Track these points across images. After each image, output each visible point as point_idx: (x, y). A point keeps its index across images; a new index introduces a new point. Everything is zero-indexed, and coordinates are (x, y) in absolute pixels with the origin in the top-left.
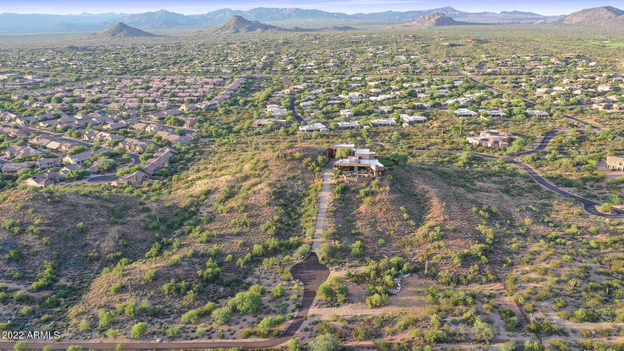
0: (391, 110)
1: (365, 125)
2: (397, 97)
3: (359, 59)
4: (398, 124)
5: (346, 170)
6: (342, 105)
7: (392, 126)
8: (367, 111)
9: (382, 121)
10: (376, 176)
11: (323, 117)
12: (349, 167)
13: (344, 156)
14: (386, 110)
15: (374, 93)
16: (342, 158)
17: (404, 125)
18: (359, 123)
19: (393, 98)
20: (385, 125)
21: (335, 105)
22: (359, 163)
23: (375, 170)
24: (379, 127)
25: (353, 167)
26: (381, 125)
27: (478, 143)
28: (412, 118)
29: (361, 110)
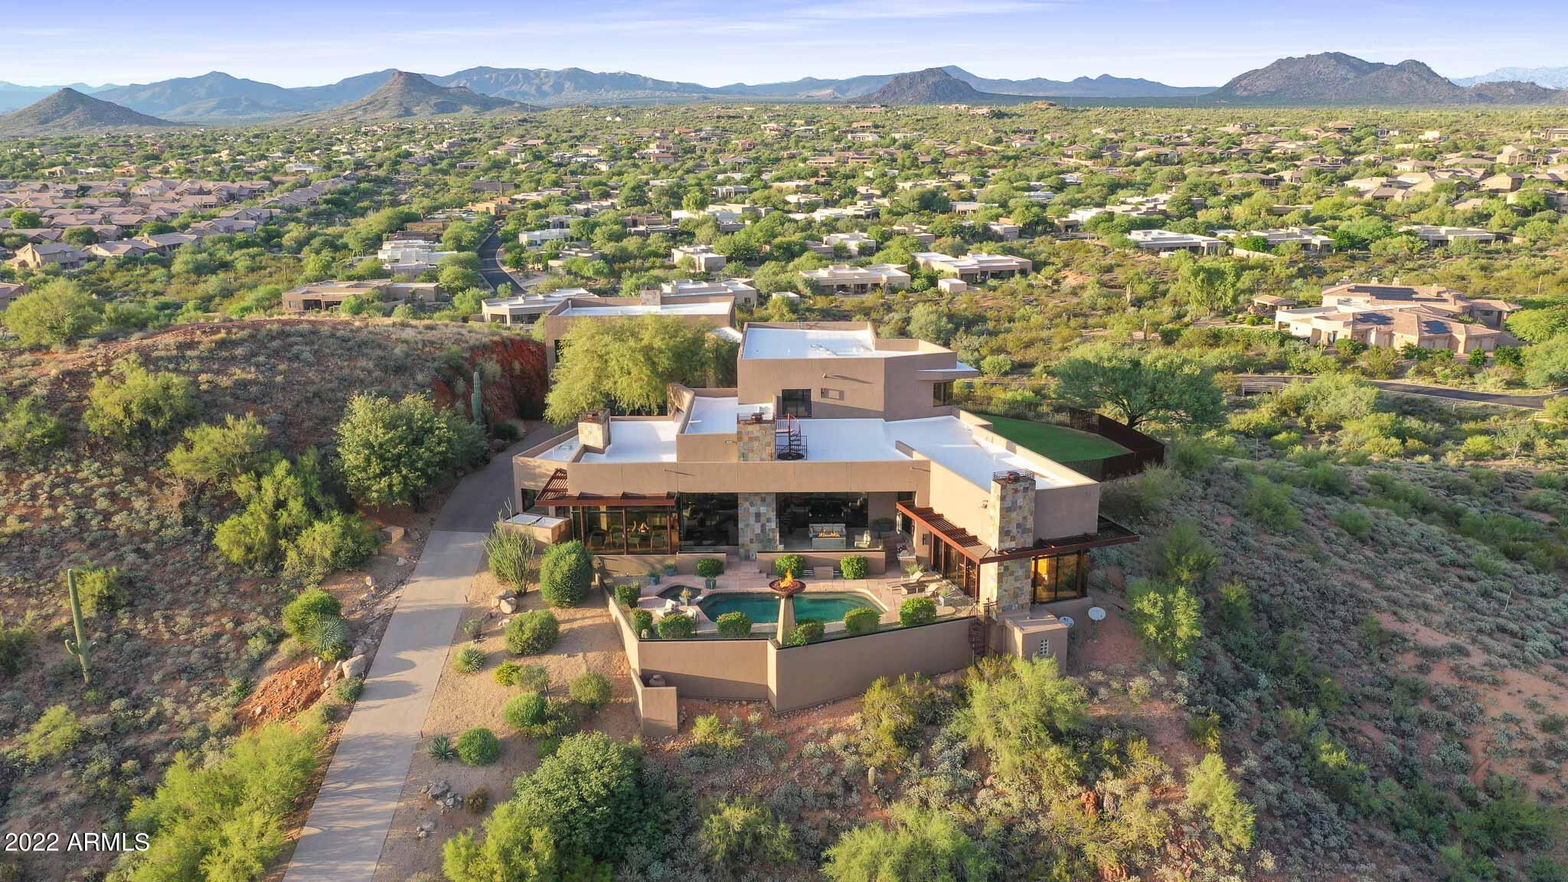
0: (872, 242)
1: (780, 288)
2: (883, 212)
3: (736, 142)
4: (917, 283)
5: (644, 545)
6: (682, 235)
7: (893, 290)
8: (779, 247)
9: (846, 272)
10: (1007, 604)
11: (598, 272)
12: (682, 500)
13: (630, 388)
14: (853, 246)
15: (798, 204)
16: (610, 409)
17: (944, 285)
18: (750, 284)
19: (868, 216)
20: (862, 288)
21: (653, 237)
22: (791, 453)
23: (991, 539)
24: (839, 297)
25: (728, 503)
26: (843, 287)
27: (1344, 333)
28: (969, 261)
29: (753, 242)
